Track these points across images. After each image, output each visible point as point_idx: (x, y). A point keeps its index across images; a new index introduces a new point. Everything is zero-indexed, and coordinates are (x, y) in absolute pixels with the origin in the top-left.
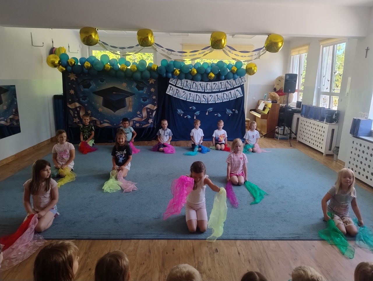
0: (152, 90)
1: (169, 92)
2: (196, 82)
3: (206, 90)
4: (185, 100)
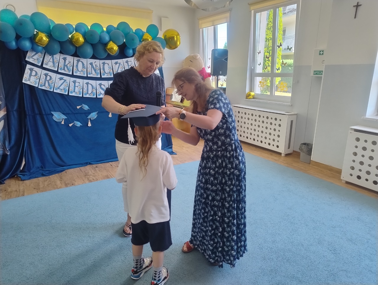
1: (29, 80)
2: (82, 60)
3: (104, 75)
4: (67, 94)
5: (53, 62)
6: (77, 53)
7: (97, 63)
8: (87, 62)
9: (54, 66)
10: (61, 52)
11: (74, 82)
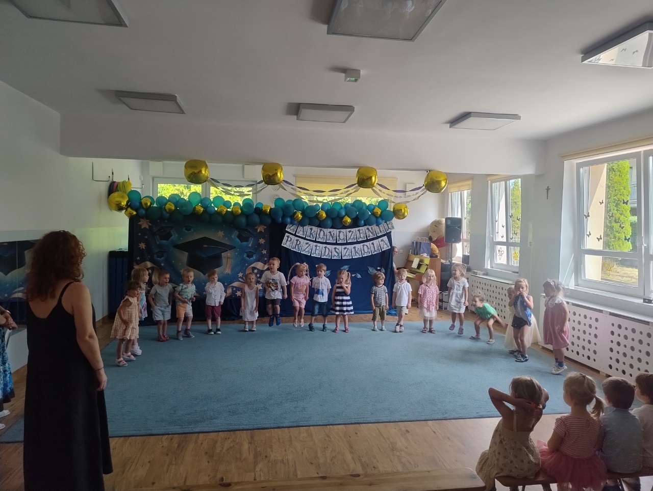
0: (262, 241)
1: (286, 244)
2: (323, 229)
3: (339, 241)
4: (309, 255)
5: (303, 232)
6: (321, 224)
7: (335, 232)
8: (327, 231)
9: (303, 235)
10: (309, 224)
11: (316, 246)
